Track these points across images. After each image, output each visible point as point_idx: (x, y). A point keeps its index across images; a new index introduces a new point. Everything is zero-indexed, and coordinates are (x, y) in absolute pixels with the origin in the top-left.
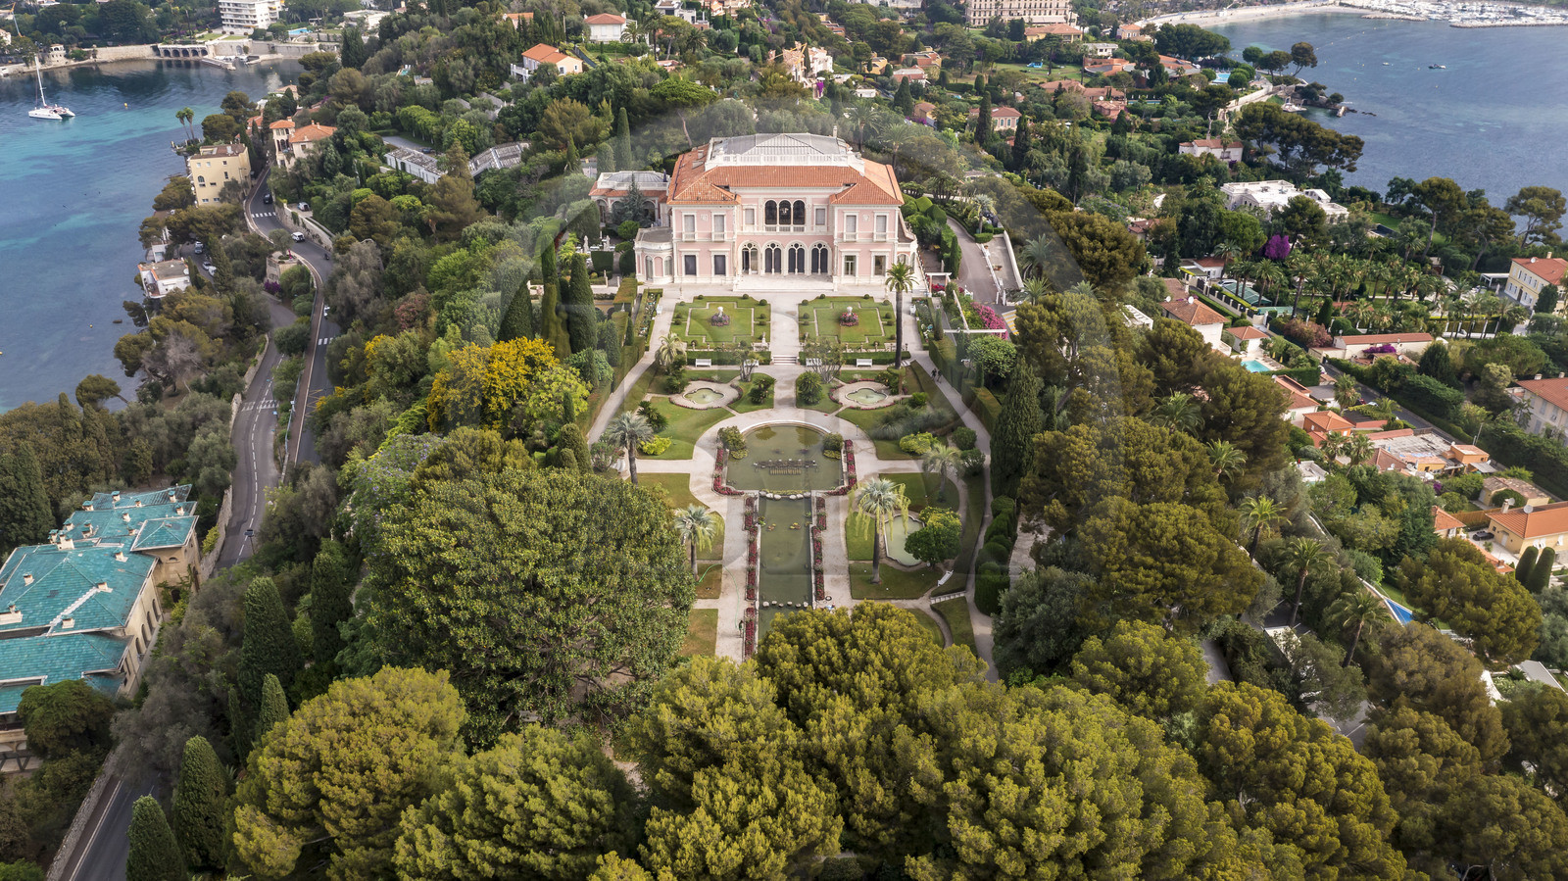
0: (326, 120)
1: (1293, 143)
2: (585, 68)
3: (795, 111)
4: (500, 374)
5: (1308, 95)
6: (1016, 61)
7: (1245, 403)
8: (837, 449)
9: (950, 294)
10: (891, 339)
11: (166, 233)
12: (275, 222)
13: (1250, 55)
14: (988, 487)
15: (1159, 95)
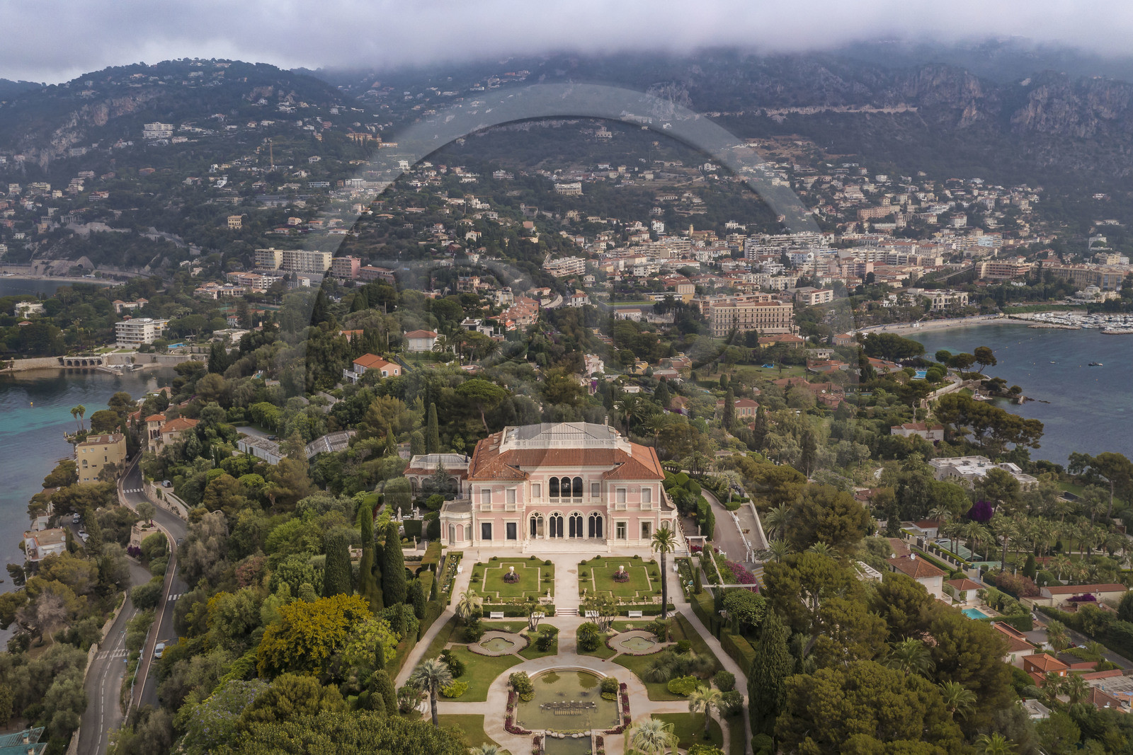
0: (192, 414)
1: (985, 426)
2: (403, 372)
3: (574, 404)
4: (322, 626)
5: (993, 387)
6: (752, 363)
7: (969, 647)
8: (613, 691)
9: (707, 555)
10: (658, 593)
11: (51, 507)
12: (142, 496)
13: (941, 356)
14: (748, 725)
15: (871, 388)
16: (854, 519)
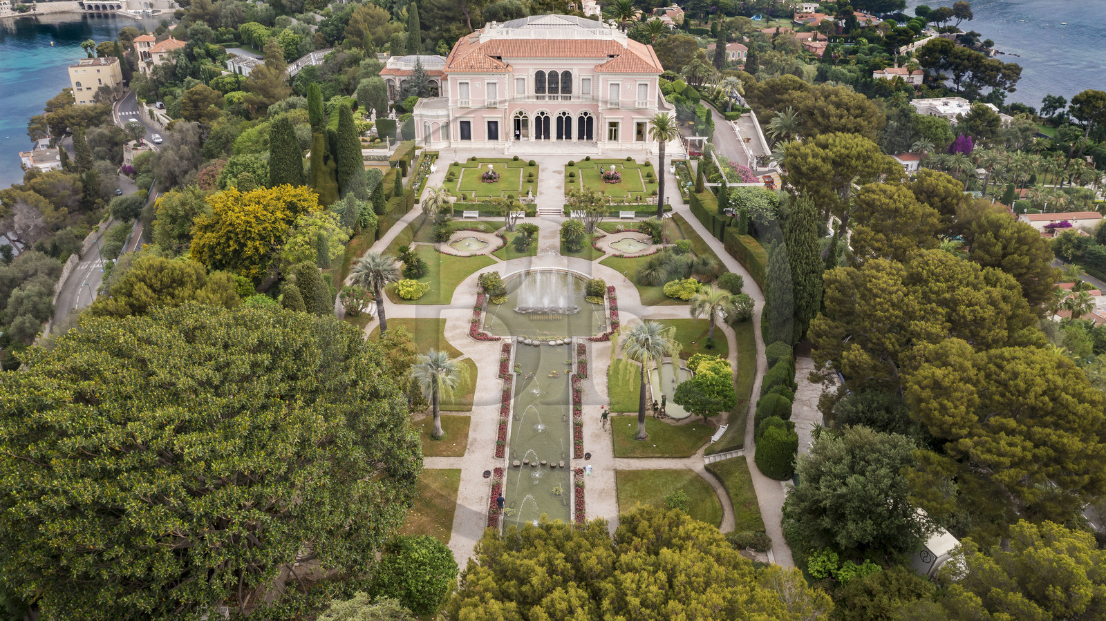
1: (963, 70)
5: (967, 41)
6: (742, 15)
7: (1016, 249)
8: (600, 294)
9: (708, 155)
10: (654, 194)
13: (921, 11)
14: (758, 333)
15: (853, 39)
16: (870, 122)
